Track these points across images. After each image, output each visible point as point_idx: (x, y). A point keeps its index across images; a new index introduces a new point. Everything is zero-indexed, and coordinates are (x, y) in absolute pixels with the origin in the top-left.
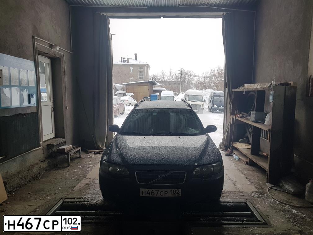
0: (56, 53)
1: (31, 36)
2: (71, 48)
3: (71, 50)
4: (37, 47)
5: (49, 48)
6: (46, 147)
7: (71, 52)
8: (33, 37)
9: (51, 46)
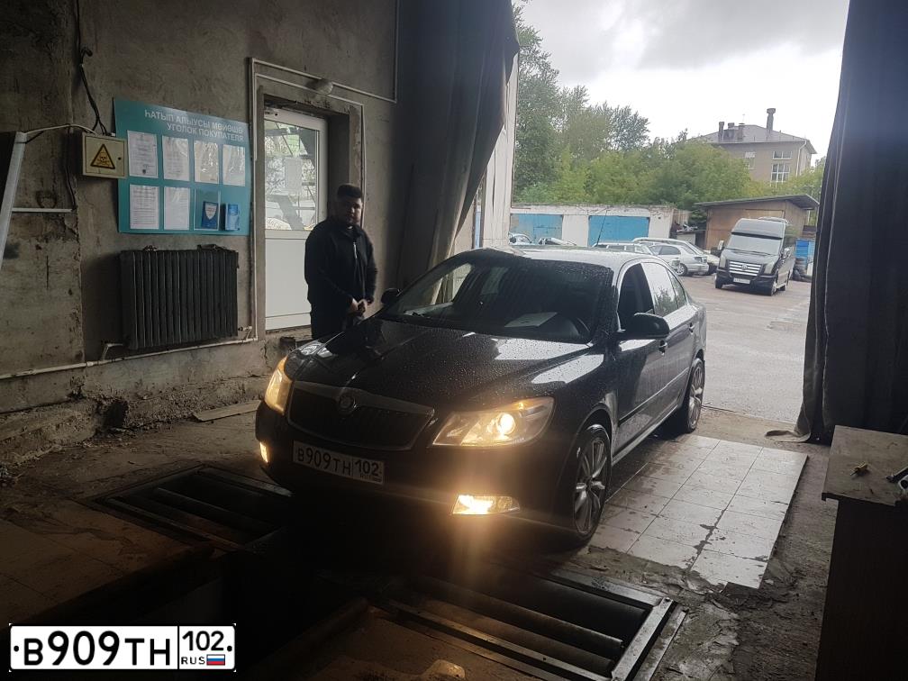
0: (333, 103)
1: (242, 59)
2: (394, 89)
3: (394, 93)
4: (260, 88)
5: (306, 88)
6: (277, 342)
7: (394, 99)
8: (248, 61)
9: (314, 84)
